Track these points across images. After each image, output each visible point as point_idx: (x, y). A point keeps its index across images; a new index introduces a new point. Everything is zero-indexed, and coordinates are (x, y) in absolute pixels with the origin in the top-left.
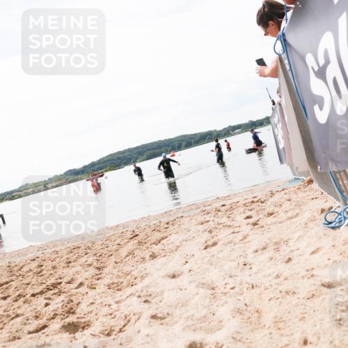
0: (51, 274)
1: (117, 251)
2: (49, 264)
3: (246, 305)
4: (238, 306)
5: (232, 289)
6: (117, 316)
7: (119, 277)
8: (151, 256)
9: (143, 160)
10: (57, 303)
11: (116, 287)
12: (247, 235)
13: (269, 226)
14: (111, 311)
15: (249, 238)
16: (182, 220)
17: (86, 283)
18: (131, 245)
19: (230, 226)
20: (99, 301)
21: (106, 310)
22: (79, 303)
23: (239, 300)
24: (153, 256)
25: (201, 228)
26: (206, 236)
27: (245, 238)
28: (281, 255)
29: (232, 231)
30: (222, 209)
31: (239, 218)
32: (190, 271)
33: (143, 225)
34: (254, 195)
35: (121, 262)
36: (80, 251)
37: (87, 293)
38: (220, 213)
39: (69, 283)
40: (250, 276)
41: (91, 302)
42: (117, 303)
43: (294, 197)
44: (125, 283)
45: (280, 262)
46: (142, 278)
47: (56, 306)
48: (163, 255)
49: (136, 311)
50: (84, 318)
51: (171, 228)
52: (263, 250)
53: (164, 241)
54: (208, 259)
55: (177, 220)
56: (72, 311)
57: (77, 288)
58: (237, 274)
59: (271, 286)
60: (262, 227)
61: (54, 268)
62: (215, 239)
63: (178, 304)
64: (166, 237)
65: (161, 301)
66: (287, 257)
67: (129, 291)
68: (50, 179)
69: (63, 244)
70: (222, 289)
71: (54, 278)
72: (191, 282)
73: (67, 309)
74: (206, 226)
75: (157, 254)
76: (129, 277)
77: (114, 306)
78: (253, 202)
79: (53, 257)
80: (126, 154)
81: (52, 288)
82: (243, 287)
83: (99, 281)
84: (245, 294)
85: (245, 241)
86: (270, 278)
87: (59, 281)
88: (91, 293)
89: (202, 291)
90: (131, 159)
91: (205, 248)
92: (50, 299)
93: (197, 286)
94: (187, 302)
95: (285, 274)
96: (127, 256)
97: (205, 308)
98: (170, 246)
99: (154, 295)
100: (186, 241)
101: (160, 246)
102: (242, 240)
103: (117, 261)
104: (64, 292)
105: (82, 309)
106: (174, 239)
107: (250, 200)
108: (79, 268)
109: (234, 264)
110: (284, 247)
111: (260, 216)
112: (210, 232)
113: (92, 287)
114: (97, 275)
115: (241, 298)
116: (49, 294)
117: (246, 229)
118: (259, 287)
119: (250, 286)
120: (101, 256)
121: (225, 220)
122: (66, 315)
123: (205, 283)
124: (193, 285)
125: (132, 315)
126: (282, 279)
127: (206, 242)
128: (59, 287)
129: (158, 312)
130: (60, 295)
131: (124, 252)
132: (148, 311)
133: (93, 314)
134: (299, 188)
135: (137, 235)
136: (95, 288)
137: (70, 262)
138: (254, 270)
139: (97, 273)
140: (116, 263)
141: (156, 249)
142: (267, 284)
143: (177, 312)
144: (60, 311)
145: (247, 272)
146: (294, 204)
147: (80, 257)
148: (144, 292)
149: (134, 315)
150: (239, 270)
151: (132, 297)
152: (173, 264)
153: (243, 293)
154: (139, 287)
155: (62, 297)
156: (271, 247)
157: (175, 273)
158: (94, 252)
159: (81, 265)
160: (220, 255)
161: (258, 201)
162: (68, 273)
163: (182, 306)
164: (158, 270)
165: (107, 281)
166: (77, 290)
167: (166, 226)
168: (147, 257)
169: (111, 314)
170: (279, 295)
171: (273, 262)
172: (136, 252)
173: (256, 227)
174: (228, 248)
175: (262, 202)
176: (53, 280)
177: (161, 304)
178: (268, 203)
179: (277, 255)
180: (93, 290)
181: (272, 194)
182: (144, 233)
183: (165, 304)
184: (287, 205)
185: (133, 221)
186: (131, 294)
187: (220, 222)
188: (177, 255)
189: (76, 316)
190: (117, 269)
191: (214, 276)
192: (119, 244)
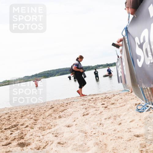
0: (14, 121)
1: (44, 113)
2: (13, 116)
3: (100, 141)
4: (97, 142)
5: (94, 134)
6: (43, 142)
7: (44, 124)
8: (59, 117)
9: (59, 75)
10: (16, 133)
11: (42, 129)
12: (102, 112)
13: (112, 109)
14: (40, 139)
15: (103, 113)
16: (74, 103)
17: (29, 126)
18: (50, 111)
19: (95, 107)
20: (34, 134)
21: (37, 138)
22: (26, 134)
23: (97, 139)
24: (60, 117)
25: (82, 107)
26: (84, 110)
27: (101, 113)
28: (116, 122)
29: (96, 109)
30: (92, 99)
31: (99, 104)
32: (76, 125)
33: (56, 103)
34: (106, 95)
35: (46, 118)
36: (28, 112)
37: (30, 130)
38: (90, 101)
39: (22, 125)
40: (103, 129)
41: (31, 134)
42: (43, 136)
43: (123, 97)
44: (47, 128)
45: (116, 124)
46: (55, 126)
47: (15, 135)
48: (64, 117)
49: (51, 140)
50: (28, 141)
51: (69, 106)
52: (109, 118)
53: (65, 111)
54: (84, 120)
55: (72, 103)
56: (22, 138)
57: (25, 128)
58: (97, 128)
59: (112, 134)
60: (109, 109)
61: (15, 118)
62: (88, 112)
63: (70, 138)
64: (66, 109)
65: (62, 137)
66: (119, 123)
67: (49, 131)
68: (16, 79)
69: (20, 108)
70: (90, 134)
71: (15, 123)
72: (76, 129)
73: (20, 136)
74: (84, 106)
75: (62, 116)
76: (48, 125)
77: (41, 137)
78: (105, 98)
79: (15, 113)
80: (51, 72)
81: (14, 127)
82: (99, 134)
83: (35, 126)
84: (100, 137)
85: (101, 114)
86: (111, 131)
87: (17, 124)
88: (32, 130)
89: (81, 133)
90: (53, 74)
91: (83, 116)
92: (13, 131)
93: (79, 132)
94: (74, 138)
95: (118, 130)
96: (48, 116)
97: (82, 141)
98: (68, 113)
99: (59, 134)
100: (75, 112)
101: (63, 113)
102: (100, 114)
103: (44, 118)
104: (19, 129)
105: (27, 137)
106: (70, 110)
107: (104, 97)
108: (27, 119)
109: (96, 123)
110: (118, 118)
111: (108, 104)
112: (86, 109)
113: (32, 128)
114: (34, 123)
115: (98, 138)
116: (13, 129)
117: (102, 109)
118: (106, 134)
119: (102, 133)
120: (37, 115)
121: (92, 104)
122: (20, 139)
123: (82, 131)
124: (77, 131)
125: (49, 142)
126: (117, 131)
127: (84, 113)
128: (17, 126)
129: (61, 141)
130: (17, 130)
131: (47, 114)
132: (57, 140)
133: (32, 140)
134: (126, 94)
135: (53, 107)
136: (33, 129)
137: (23, 116)
138: (104, 127)
139: (35, 122)
140: (43, 118)
141: (61, 114)
142: (110, 133)
143: (69, 142)
144: (17, 137)
145: (101, 127)
146: (123, 100)
147: (27, 114)
148: (55, 132)
149: (50, 141)
150: (98, 126)
151: (50, 134)
152: (69, 121)
153: (99, 136)
154: (53, 129)
155: (18, 131)
156: (112, 118)
157: (70, 125)
158: (34, 113)
159: (28, 118)
160: (90, 119)
161: (107, 98)
162: (22, 121)
163: (72, 139)
164: (62, 123)
165: (39, 126)
166: (25, 129)
167: (67, 105)
168: (57, 117)
169: (40, 140)
170: (115, 138)
171: (113, 124)
172: (53, 115)
173: (106, 108)
174: (93, 116)
175: (110, 99)
176: (14, 123)
177: (62, 138)
178: (112, 99)
179: (115, 122)
180: (32, 129)
181: (114, 95)
182: (57, 107)
183: (64, 138)
184: (120, 101)
185: (52, 101)
186: (49, 133)
187: (91, 105)
188: (71, 118)
189: (24, 140)
190: (44, 121)
191: (87, 128)
192: (45, 111)
